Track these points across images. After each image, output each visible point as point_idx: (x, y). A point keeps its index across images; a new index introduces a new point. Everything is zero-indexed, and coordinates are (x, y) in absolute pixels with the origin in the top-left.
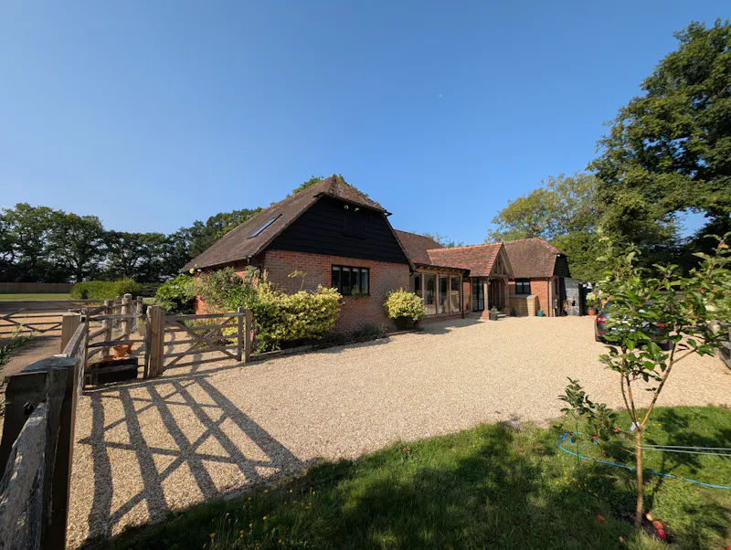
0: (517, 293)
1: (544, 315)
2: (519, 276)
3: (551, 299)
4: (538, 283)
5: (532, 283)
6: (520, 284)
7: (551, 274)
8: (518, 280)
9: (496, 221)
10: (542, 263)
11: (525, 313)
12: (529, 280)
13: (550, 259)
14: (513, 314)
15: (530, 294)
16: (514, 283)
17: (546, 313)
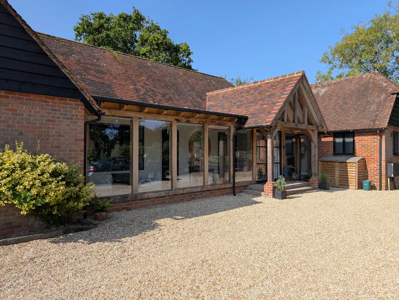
0: (335, 154)
1: (372, 188)
2: (338, 129)
3: (384, 163)
4: (365, 138)
5: (357, 139)
6: (339, 140)
7: (384, 124)
8: (336, 134)
9: (325, 60)
10: (374, 107)
11: (344, 184)
12: (352, 134)
13: (385, 100)
14: (324, 186)
15: (353, 154)
16: (331, 139)
17: (377, 184)
